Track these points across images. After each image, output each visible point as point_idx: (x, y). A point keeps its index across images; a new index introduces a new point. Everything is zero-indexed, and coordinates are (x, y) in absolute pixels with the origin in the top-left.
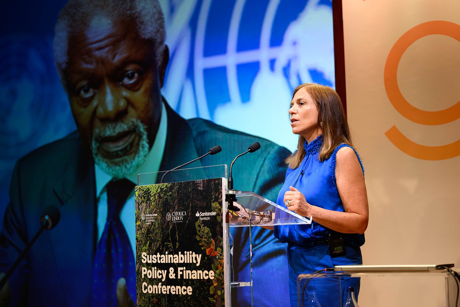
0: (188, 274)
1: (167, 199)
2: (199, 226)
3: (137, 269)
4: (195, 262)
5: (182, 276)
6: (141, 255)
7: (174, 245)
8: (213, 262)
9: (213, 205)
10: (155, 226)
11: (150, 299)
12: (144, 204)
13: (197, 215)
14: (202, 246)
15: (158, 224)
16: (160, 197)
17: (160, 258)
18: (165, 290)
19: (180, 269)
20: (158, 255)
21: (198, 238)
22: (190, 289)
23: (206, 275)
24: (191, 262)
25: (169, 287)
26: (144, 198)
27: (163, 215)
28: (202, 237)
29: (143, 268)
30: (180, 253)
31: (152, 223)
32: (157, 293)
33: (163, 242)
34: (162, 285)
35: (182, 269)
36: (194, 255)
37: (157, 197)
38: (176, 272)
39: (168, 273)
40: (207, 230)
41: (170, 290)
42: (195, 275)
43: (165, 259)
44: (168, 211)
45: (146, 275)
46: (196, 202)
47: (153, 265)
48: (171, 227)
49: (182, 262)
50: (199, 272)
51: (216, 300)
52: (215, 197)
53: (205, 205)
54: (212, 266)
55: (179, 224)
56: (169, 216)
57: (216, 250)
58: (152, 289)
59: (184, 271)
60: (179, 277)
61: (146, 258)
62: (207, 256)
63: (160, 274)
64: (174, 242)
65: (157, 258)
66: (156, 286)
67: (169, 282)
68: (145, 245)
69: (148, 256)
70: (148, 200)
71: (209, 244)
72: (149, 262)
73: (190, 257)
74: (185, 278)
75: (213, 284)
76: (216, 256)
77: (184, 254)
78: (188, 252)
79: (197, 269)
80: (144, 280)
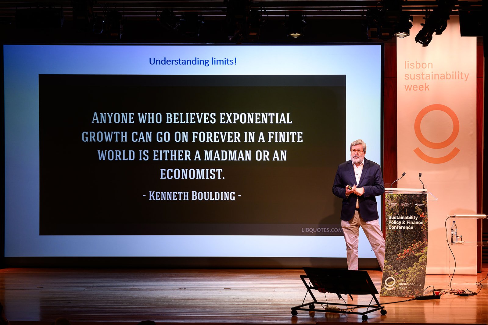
0: (411, 223)
1: (402, 199)
2: (417, 208)
3: (386, 221)
4: (415, 219)
5: (409, 223)
6: (388, 216)
7: (405, 214)
8: (423, 219)
9: (423, 202)
10: (395, 207)
11: (392, 231)
12: (390, 200)
13: (416, 204)
14: (418, 214)
15: (397, 207)
16: (398, 198)
17: (398, 218)
18: (400, 228)
19: (407, 221)
20: (397, 217)
21: (416, 211)
22: (412, 228)
23: (420, 223)
24: (413, 219)
25: (402, 227)
26: (390, 198)
27: (400, 203)
28: (418, 211)
29: (389, 221)
30: (408, 216)
31: (394, 206)
32: (396, 229)
33: (399, 213)
34: (399, 226)
35: (409, 221)
36: (414, 217)
37: (396, 198)
38: (406, 222)
39: (402, 222)
40: (420, 209)
41: (403, 228)
42: (415, 223)
43: (400, 218)
44: (402, 202)
45: (391, 223)
46: (416, 200)
47: (395, 220)
48: (403, 208)
49: (409, 219)
50: (416, 222)
51: (424, 230)
52: (424, 199)
53: (420, 201)
54: (423, 220)
55: (407, 207)
56: (402, 204)
57: (424, 215)
58: (393, 228)
59: (410, 222)
60: (407, 224)
61: (390, 217)
62: (420, 217)
63: (398, 223)
64: (405, 212)
65: (396, 218)
66: (396, 227)
67: (402, 225)
68: (391, 213)
69: (392, 217)
70: (392, 198)
71: (421, 214)
72: (392, 219)
73: (412, 217)
74: (410, 224)
75: (423, 226)
76: (424, 217)
77: (410, 217)
78: (412, 216)
79: (415, 221)
80: (390, 225)
